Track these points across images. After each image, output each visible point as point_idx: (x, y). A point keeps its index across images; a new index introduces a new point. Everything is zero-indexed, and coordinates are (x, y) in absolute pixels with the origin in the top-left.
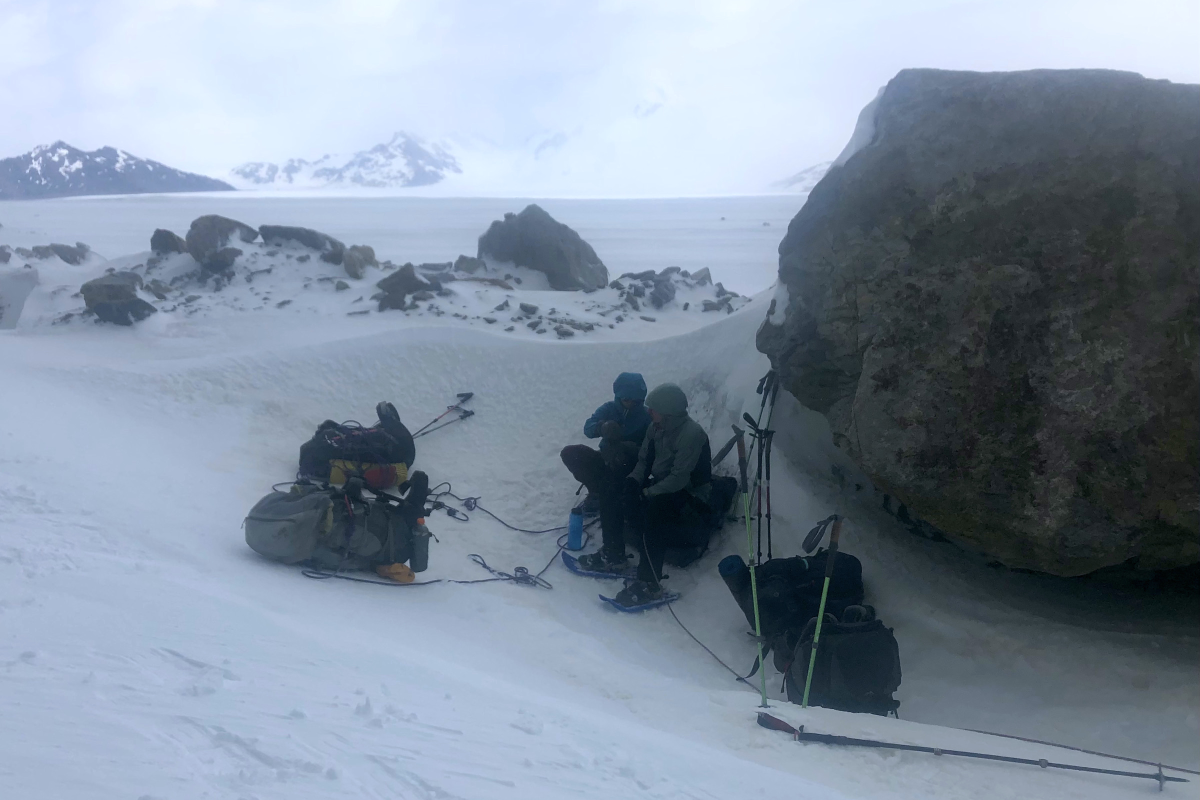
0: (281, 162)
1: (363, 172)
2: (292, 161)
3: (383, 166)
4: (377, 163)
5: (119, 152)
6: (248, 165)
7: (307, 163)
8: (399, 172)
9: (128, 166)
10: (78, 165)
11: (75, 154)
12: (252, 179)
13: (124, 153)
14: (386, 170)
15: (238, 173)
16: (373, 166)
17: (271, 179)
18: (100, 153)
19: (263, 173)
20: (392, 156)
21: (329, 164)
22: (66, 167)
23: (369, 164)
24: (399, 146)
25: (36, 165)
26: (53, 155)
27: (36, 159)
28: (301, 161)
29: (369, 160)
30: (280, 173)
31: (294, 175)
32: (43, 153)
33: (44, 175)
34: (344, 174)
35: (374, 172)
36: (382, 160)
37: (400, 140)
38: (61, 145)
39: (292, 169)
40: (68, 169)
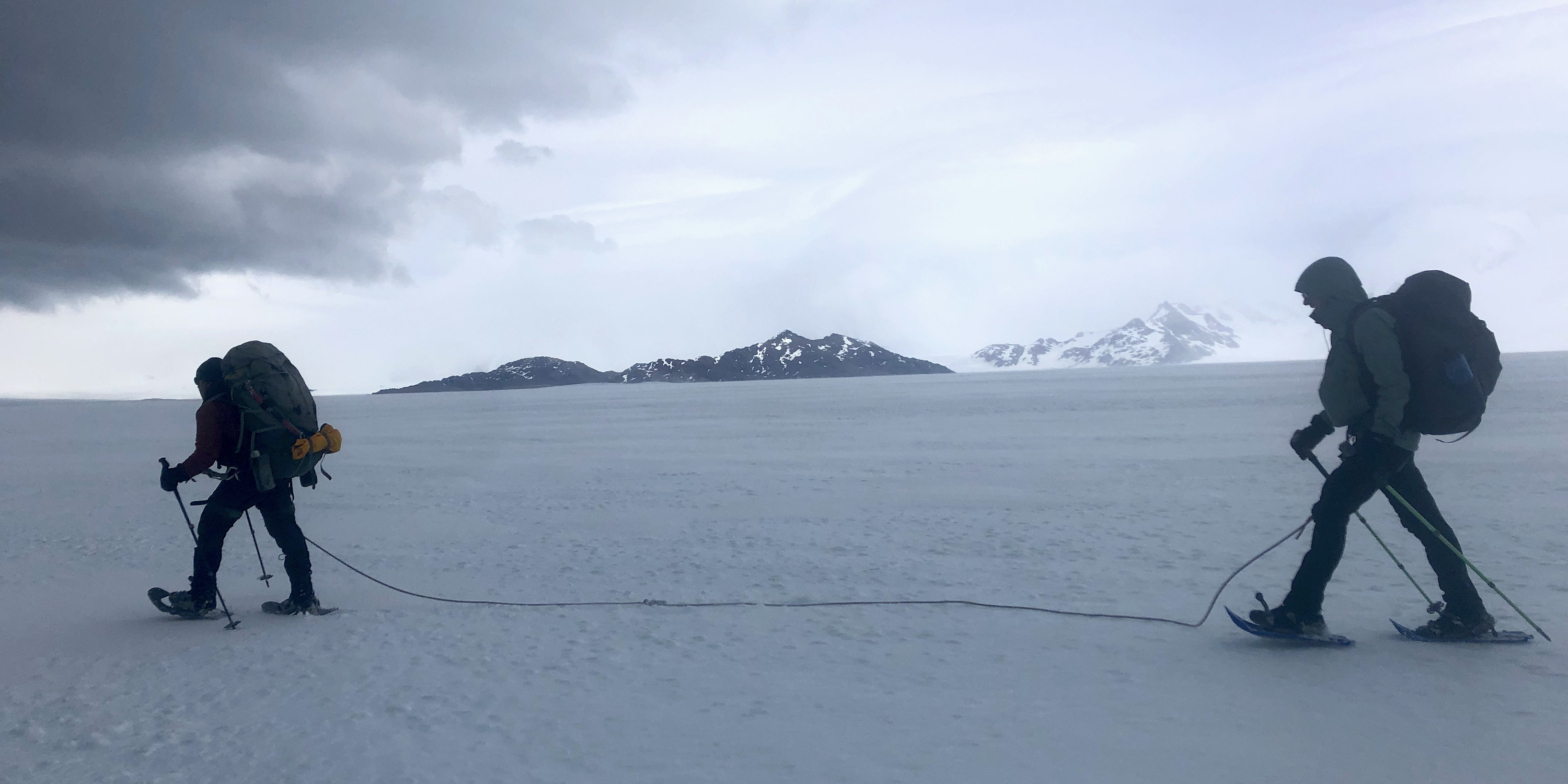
0: (1028, 343)
1: (1112, 349)
2: (1041, 341)
3: (1134, 343)
4: (1129, 339)
5: (845, 339)
6: (990, 348)
7: (1057, 343)
8: (1152, 349)
9: (851, 352)
10: (798, 353)
11: (798, 341)
12: (994, 362)
13: (849, 339)
14: (1138, 347)
15: (981, 356)
16: (1124, 343)
17: (1015, 361)
18: (826, 340)
19: (1006, 355)
20: (1149, 331)
21: (1080, 344)
22: (787, 356)
23: (1120, 342)
24: (1160, 320)
25: (760, 355)
26: (777, 345)
27: (761, 349)
28: (1051, 341)
29: (1122, 336)
30: (1025, 354)
31: (1040, 357)
32: (768, 344)
33: (765, 365)
34: (1092, 354)
35: (1124, 351)
36: (1135, 335)
37: (1164, 312)
38: (787, 334)
39: (1039, 349)
40: (788, 358)
